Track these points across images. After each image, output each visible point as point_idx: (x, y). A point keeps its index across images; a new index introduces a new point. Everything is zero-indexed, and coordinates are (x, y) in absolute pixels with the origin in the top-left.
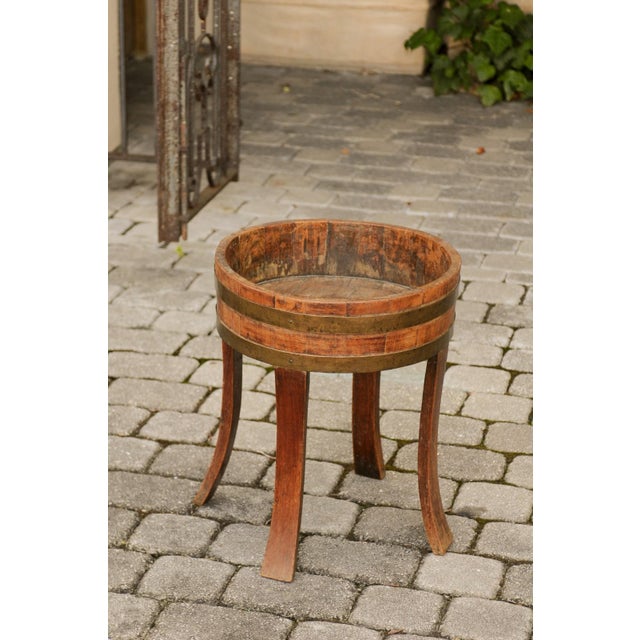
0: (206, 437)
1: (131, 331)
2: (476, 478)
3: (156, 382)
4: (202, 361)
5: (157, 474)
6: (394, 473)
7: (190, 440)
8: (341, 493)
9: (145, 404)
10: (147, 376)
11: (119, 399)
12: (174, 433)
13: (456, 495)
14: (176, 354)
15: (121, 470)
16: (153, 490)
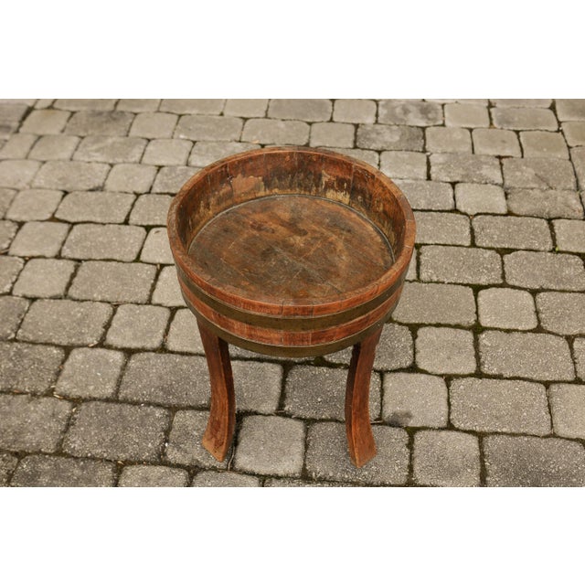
0: (162, 338)
1: (89, 193)
2: (394, 366)
3: (114, 264)
4: (148, 228)
5: (125, 401)
6: (325, 369)
7: (149, 346)
8: (286, 408)
9: (107, 297)
10: (107, 256)
11: (85, 292)
12: (135, 338)
13: (382, 396)
14: (126, 222)
15: (95, 399)
16: (125, 428)
